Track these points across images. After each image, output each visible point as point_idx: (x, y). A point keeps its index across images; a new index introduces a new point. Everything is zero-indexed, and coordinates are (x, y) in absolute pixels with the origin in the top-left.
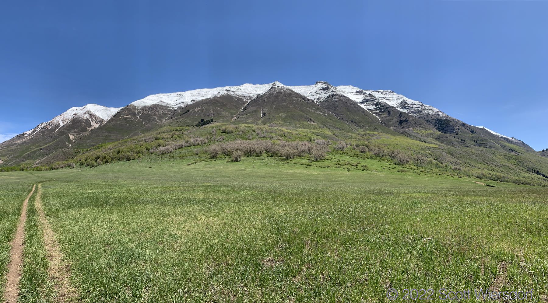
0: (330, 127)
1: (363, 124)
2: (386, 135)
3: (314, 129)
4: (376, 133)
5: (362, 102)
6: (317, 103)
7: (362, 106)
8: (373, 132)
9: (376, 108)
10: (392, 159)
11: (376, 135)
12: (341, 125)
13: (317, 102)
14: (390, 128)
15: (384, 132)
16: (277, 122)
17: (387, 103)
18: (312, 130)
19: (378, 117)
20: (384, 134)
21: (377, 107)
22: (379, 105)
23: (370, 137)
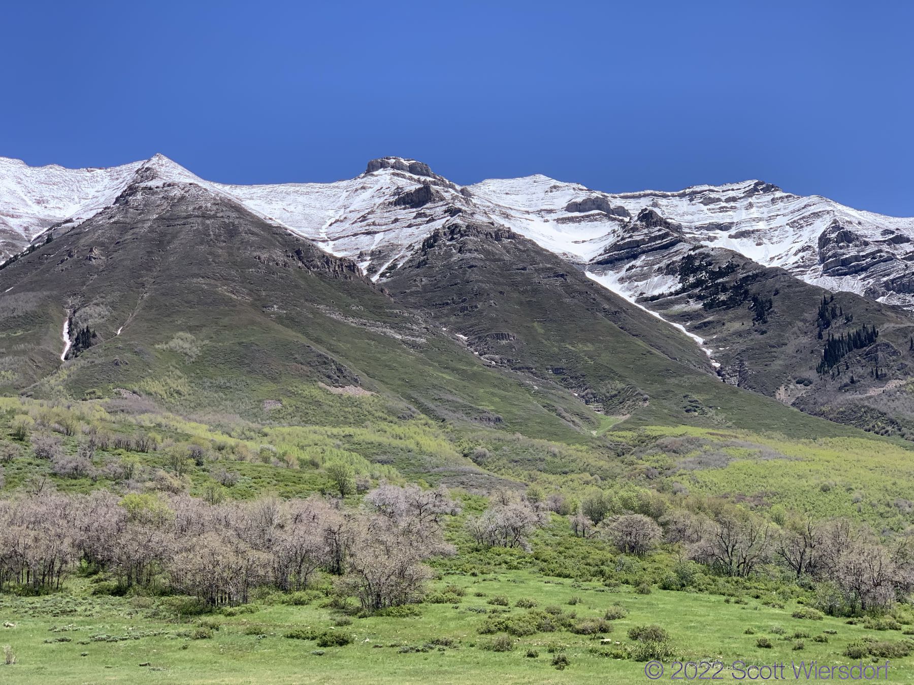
0: (442, 412)
1: (620, 385)
2: (754, 438)
3: (359, 422)
4: (695, 432)
5: (609, 262)
6: (375, 278)
7: (609, 281)
8: (681, 429)
9: (683, 290)
10: (808, 579)
11: (695, 443)
12: (503, 398)
13: (372, 270)
14: (773, 394)
15: (740, 425)
16: (155, 387)
17: (741, 256)
18: (348, 430)
19: (700, 340)
20: (740, 433)
21: (692, 279)
22: (700, 268)
23: (667, 459)
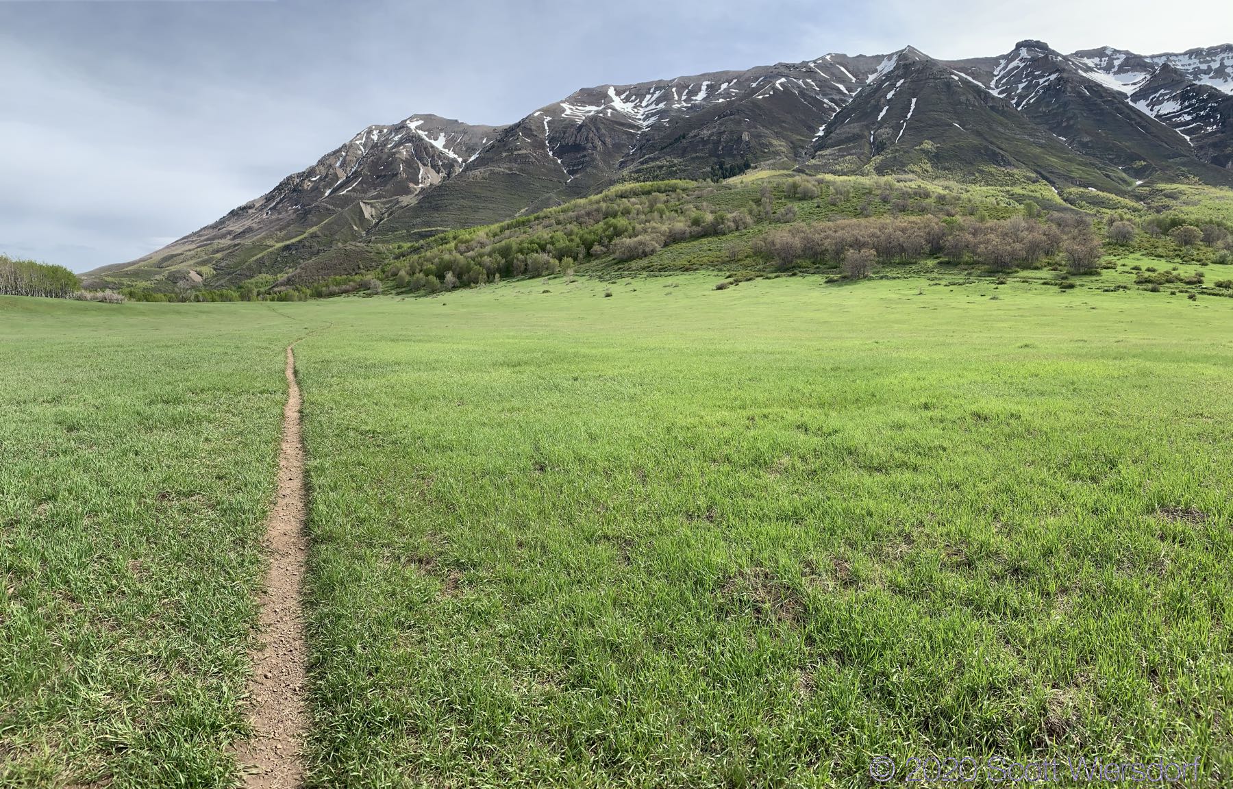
0: (1052, 178)
1: (1144, 163)
2: (1213, 190)
3: (1013, 184)
4: (1181, 187)
5: (1136, 97)
6: (1019, 109)
7: (1142, 106)
8: (1174, 186)
9: (1181, 110)
11: (1182, 193)
12: (1083, 171)
13: (1018, 104)
14: (1224, 166)
15: (1206, 184)
16: (916, 168)
17: (1216, 89)
18: (1008, 188)
19: (1188, 138)
20: (1206, 187)
21: (1186, 104)
22: (1193, 97)
23: (1167, 201)
